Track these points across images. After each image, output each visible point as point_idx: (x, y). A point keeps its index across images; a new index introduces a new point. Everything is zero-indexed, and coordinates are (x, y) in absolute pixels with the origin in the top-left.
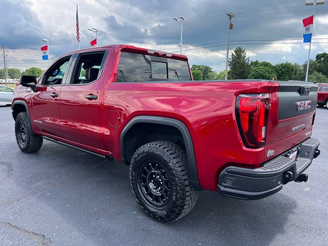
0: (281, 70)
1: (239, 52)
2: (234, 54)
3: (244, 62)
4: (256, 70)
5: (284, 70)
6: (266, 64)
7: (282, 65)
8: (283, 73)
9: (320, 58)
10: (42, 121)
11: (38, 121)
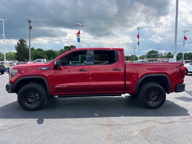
0: (49, 53)
1: (22, 41)
2: (19, 42)
3: (26, 48)
4: (35, 53)
5: (50, 53)
6: (40, 50)
7: (49, 51)
8: (50, 55)
9: (66, 48)
10: (67, 86)
11: (62, 86)
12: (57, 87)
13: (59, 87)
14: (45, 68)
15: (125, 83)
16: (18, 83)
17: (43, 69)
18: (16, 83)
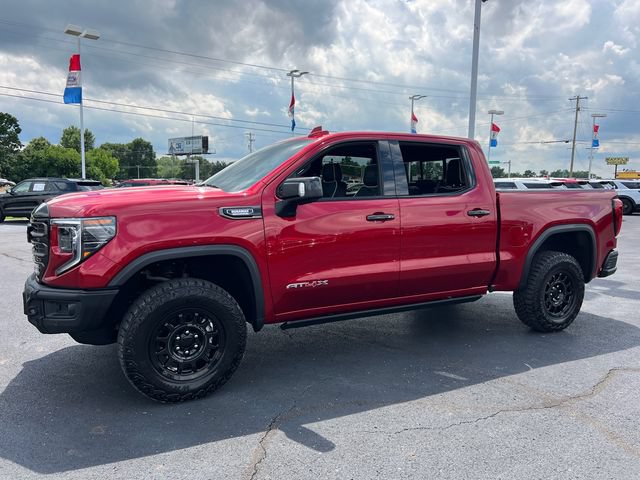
10: (330, 280)
11: (311, 282)
12: (296, 285)
13: (301, 284)
14: (245, 212)
15: (498, 256)
16: (125, 284)
17: (235, 212)
18: (114, 282)
